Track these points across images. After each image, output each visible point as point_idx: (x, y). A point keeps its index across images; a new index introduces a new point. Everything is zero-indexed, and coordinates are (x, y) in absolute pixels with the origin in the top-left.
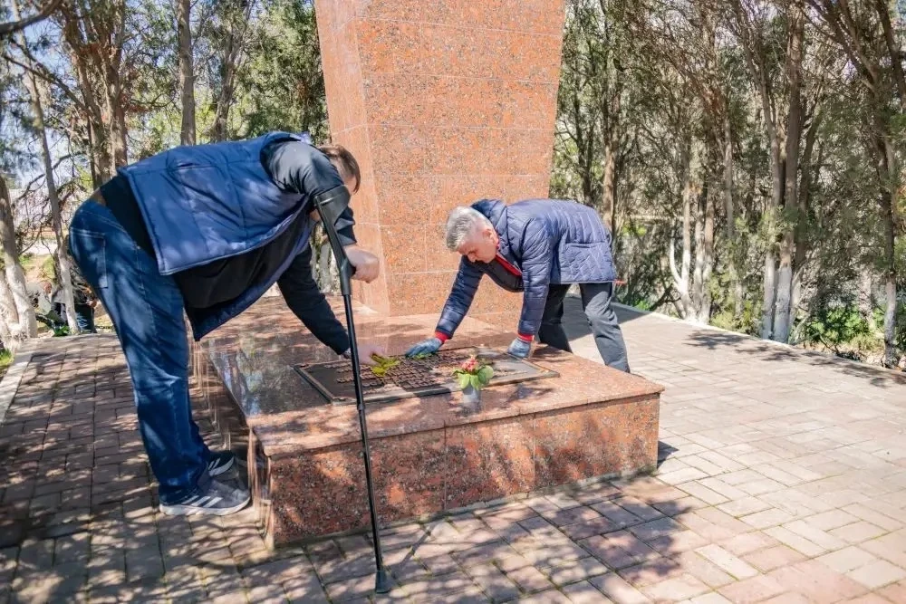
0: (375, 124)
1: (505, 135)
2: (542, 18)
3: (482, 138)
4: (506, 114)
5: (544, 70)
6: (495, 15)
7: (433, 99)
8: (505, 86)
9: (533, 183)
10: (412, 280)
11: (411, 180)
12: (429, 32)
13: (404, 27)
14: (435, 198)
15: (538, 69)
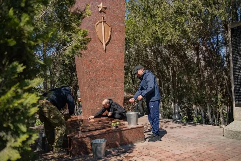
0: (87, 79)
1: (114, 80)
2: (120, 57)
3: (109, 80)
4: (114, 76)
5: (121, 66)
6: (111, 57)
7: (99, 73)
8: (113, 70)
9: (120, 89)
10: (96, 110)
11: (95, 89)
12: (98, 61)
13: (93, 60)
14: (100, 93)
15: (120, 66)
